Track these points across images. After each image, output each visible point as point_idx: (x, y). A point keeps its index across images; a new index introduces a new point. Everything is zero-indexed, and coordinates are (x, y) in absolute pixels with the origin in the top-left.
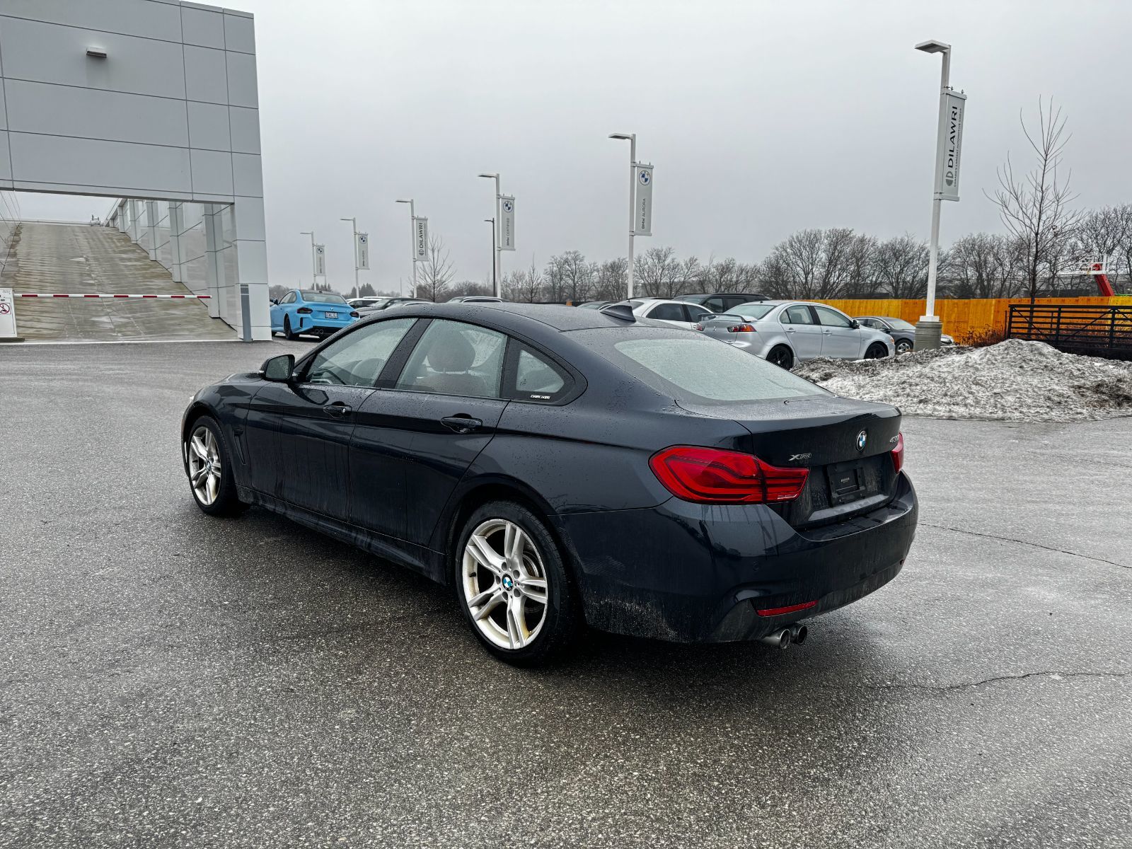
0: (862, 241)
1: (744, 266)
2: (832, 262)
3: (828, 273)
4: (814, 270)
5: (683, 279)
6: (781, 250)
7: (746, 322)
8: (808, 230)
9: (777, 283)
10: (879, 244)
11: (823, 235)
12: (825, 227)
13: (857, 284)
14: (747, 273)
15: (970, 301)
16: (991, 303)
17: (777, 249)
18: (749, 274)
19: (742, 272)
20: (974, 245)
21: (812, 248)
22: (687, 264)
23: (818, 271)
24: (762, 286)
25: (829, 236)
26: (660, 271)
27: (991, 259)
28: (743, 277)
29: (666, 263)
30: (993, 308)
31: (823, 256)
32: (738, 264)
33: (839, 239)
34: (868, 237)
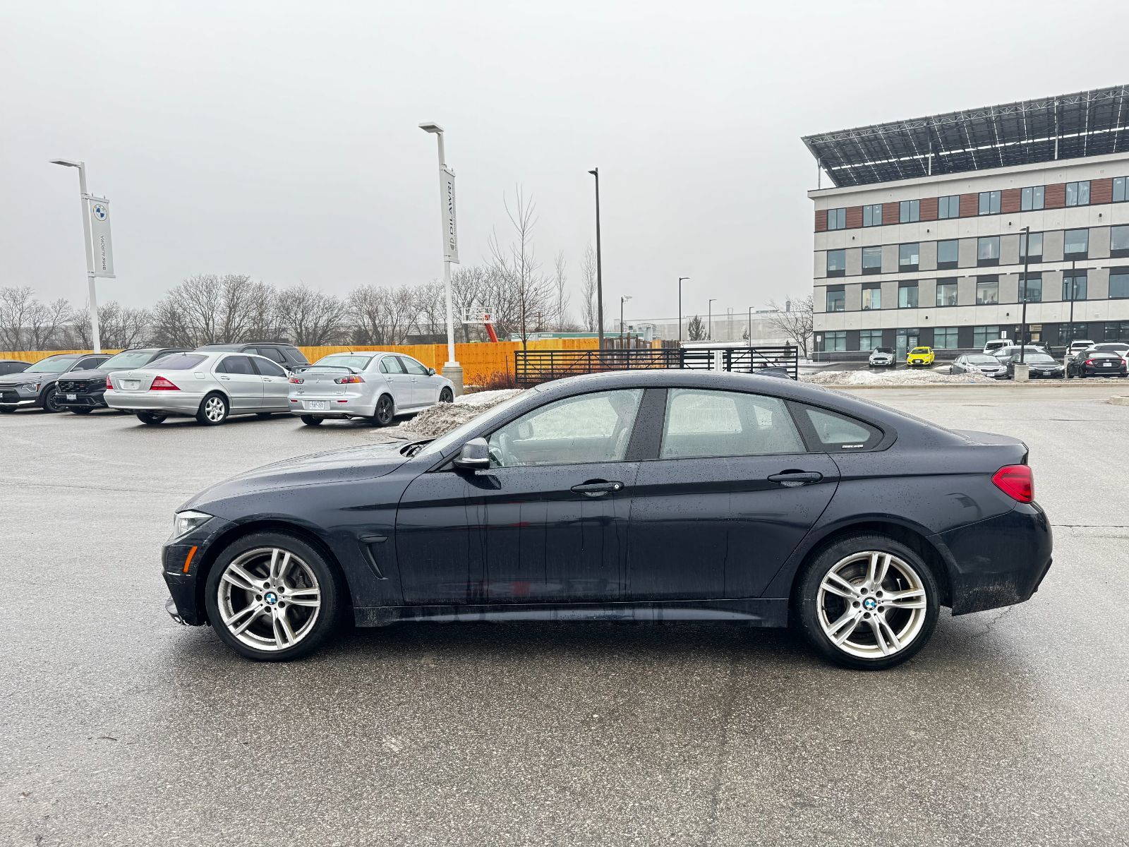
0: (260, 287)
1: (131, 310)
2: (232, 308)
3: (229, 320)
4: (214, 315)
5: (51, 324)
6: (176, 294)
7: (354, 373)
8: (203, 275)
9: (174, 328)
10: (278, 292)
11: (219, 280)
12: (222, 273)
13: (260, 330)
14: (135, 317)
15: (428, 347)
16: (432, 348)
17: (171, 293)
18: (138, 319)
19: (129, 317)
20: (365, 295)
21: (209, 292)
22: (56, 307)
23: (219, 318)
24: (156, 333)
25: (226, 282)
26: (18, 315)
27: (381, 307)
28: (130, 322)
29: (26, 305)
30: (434, 352)
31: (222, 302)
32: (122, 308)
33: (236, 286)
34: (265, 284)
